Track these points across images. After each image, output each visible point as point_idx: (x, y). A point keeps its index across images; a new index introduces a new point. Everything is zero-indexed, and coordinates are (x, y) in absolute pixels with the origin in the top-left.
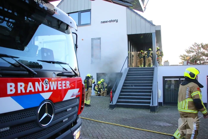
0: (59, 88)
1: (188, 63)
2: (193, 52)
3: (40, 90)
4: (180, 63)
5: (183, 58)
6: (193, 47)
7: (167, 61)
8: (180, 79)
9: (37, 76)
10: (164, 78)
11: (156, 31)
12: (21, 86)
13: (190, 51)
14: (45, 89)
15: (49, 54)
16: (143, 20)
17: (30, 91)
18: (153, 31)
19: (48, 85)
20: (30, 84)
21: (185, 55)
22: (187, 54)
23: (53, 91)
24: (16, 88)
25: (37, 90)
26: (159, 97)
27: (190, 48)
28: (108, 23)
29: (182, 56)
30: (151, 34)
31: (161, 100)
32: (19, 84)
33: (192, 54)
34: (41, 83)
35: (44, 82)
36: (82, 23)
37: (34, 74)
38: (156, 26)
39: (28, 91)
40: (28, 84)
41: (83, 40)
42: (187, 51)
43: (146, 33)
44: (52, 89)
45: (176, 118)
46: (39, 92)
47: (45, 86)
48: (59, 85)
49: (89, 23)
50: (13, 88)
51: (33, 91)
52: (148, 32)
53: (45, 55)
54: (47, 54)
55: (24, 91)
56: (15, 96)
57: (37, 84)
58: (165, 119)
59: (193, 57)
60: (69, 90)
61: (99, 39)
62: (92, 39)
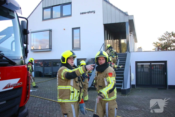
1: (158, 49)
2: (164, 40)
4: (153, 50)
5: (156, 45)
6: (164, 35)
7: (141, 48)
8: (151, 64)
10: (137, 62)
11: (129, 20)
13: (162, 39)
16: (117, 11)
18: (126, 20)
21: (158, 42)
22: (159, 42)
26: (132, 80)
27: (162, 36)
28: (87, 14)
29: (155, 43)
30: (125, 23)
31: (134, 83)
33: (163, 42)
36: (63, 15)
38: (129, 16)
41: (64, 29)
42: (159, 39)
43: (120, 23)
45: (144, 101)
49: (70, 14)
52: (122, 21)
58: (134, 102)
59: (164, 44)
61: (79, 28)
62: (73, 29)
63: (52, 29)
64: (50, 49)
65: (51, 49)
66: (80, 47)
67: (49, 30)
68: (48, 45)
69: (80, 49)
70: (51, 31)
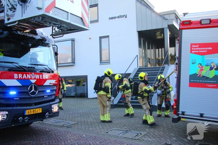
0: (41, 78)
3: (30, 78)
9: (28, 71)
12: (20, 75)
14: (32, 78)
15: (35, 61)
16: (154, 14)
17: (25, 78)
18: (165, 26)
19: (34, 76)
20: (25, 75)
23: (37, 79)
24: (18, 76)
25: (28, 78)
28: (117, 19)
30: (163, 29)
32: (19, 75)
34: (30, 75)
35: (32, 74)
37: (26, 70)
38: (168, 20)
39: (23, 78)
40: (23, 75)
44: (36, 78)
46: (29, 79)
47: (32, 76)
48: (41, 77)
49: (97, 19)
50: (17, 76)
51: (26, 78)
52: (160, 27)
53: (32, 61)
54: (34, 61)
55: (22, 78)
56: (18, 79)
57: (28, 75)
60: (48, 80)
61: (108, 37)
62: (101, 38)
63: (74, 39)
64: (72, 63)
65: (74, 63)
66: (109, 60)
67: (71, 39)
68: (70, 58)
69: (109, 62)
70: (74, 41)
